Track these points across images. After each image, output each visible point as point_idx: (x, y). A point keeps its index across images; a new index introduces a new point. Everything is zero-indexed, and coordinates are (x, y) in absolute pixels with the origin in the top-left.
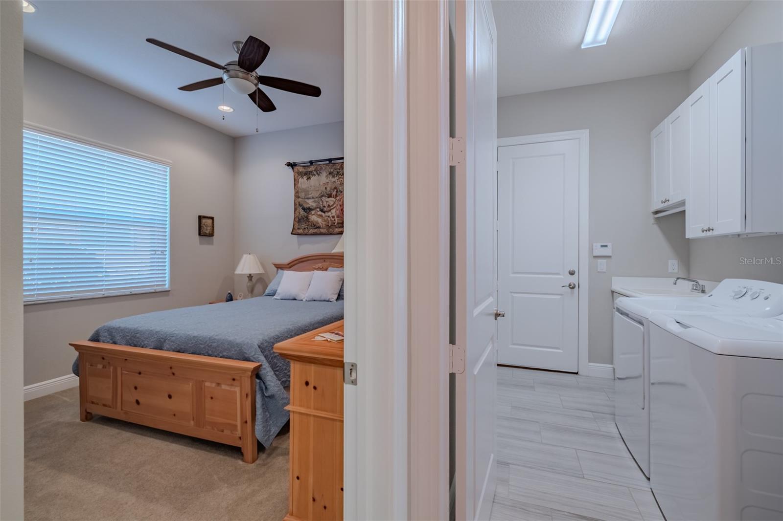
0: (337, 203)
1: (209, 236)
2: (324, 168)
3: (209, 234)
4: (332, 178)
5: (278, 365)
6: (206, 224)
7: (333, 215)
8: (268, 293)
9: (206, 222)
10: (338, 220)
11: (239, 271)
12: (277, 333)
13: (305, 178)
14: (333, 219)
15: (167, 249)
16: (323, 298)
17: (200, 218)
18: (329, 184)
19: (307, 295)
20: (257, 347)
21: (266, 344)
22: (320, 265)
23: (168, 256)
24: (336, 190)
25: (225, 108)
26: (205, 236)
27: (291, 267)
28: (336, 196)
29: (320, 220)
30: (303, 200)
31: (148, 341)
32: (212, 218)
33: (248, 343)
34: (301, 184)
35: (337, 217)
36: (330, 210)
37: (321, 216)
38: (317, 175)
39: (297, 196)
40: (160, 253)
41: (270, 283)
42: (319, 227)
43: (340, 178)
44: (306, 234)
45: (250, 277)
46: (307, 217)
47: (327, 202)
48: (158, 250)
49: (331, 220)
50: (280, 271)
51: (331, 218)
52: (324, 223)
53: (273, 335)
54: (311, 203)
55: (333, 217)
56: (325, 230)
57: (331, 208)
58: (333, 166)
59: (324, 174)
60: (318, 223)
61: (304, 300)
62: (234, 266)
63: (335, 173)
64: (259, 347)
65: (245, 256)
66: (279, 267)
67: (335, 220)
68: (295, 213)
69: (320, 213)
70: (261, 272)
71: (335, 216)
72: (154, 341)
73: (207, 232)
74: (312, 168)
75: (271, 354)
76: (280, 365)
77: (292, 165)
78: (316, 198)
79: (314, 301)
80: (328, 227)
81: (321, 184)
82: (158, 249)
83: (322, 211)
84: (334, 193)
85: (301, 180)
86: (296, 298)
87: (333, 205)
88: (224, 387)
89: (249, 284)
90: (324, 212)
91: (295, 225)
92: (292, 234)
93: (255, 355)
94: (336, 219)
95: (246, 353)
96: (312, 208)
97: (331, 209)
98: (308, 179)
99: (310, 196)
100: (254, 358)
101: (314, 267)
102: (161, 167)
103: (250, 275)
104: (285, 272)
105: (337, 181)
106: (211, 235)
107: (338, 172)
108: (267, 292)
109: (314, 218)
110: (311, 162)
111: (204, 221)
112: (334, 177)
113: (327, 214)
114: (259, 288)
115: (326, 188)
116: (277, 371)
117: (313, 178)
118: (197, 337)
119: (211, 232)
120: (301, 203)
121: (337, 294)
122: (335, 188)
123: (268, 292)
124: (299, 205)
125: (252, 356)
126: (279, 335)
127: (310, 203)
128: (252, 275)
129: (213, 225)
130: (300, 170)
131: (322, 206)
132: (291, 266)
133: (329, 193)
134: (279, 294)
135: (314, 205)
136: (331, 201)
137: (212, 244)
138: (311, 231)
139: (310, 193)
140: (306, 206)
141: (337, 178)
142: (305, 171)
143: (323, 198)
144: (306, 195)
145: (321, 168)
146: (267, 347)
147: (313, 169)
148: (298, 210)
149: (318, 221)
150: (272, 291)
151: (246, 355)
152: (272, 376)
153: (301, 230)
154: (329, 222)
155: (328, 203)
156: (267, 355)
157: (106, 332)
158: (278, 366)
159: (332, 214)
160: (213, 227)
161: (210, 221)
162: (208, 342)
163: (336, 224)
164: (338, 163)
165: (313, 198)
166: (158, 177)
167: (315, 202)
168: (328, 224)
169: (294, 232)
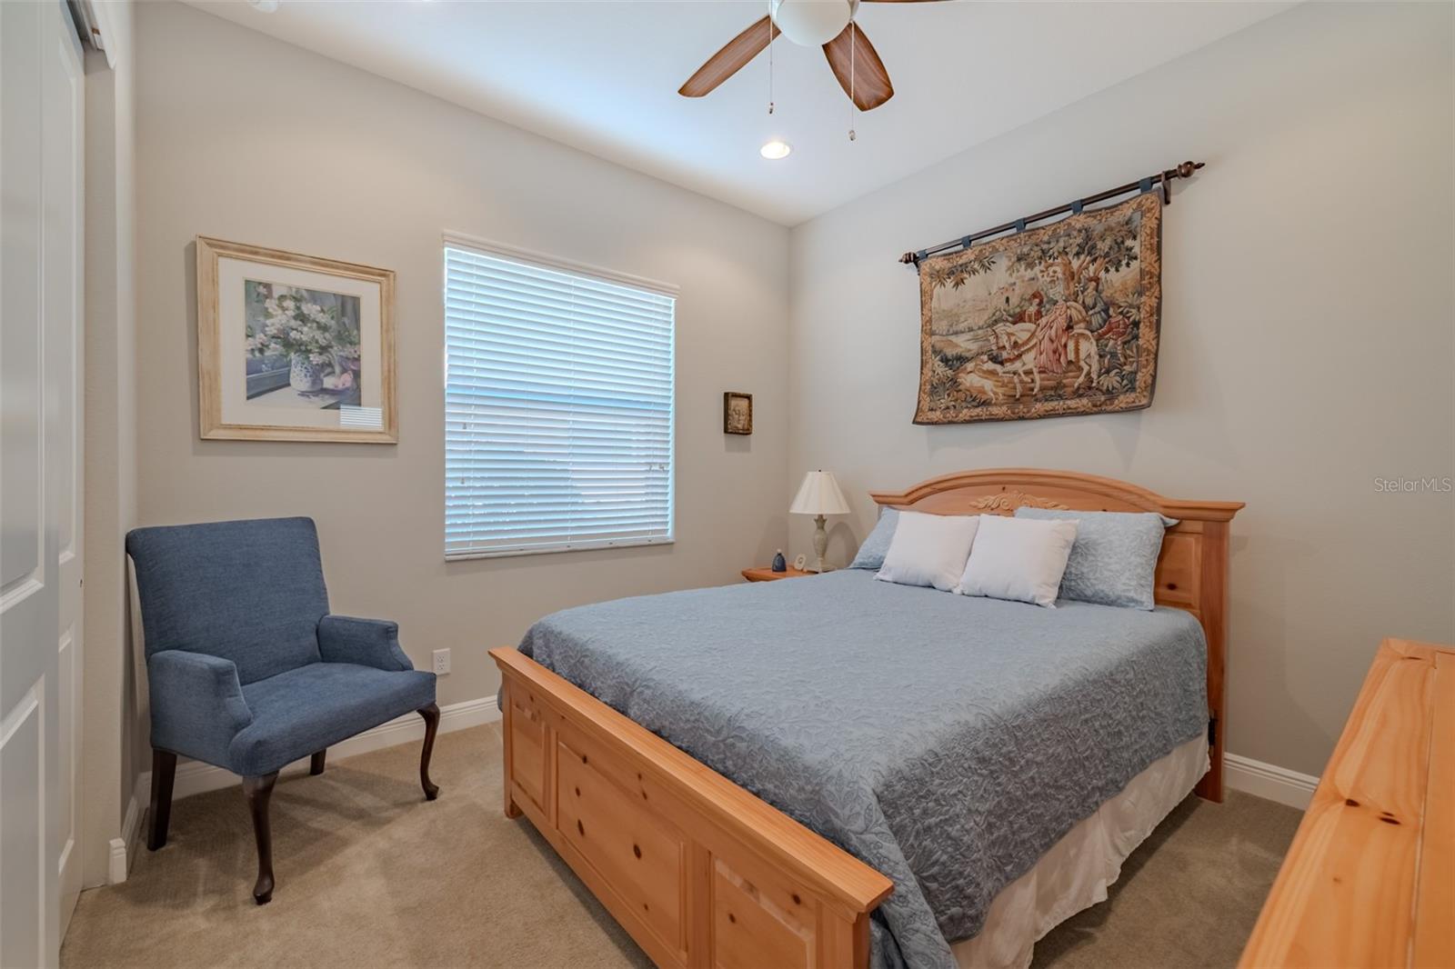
0: (1039, 334)
1: (743, 434)
2: (1001, 249)
3: (743, 430)
4: (1026, 270)
5: (934, 858)
6: (737, 408)
7: (1026, 368)
8: (861, 564)
9: (737, 405)
10: (1042, 379)
11: (798, 507)
12: (932, 743)
13: (950, 283)
14: (1027, 379)
15: (671, 460)
16: (1012, 594)
17: (727, 397)
18: (1017, 288)
19: (963, 579)
20: (874, 800)
21: (898, 787)
22: (991, 500)
23: (671, 475)
24: (1037, 301)
25: (775, 150)
26: (735, 433)
27: (912, 502)
28: (1039, 315)
29: (988, 385)
30: (944, 338)
31: (602, 683)
32: (749, 397)
33: (840, 774)
34: (939, 299)
35: (1040, 372)
36: (1019, 356)
37: (993, 373)
38: (982, 272)
39: (927, 330)
40: (657, 468)
41: (865, 539)
42: (986, 403)
43: (1051, 265)
44: (950, 423)
45: (821, 520)
46: (954, 381)
47: (1009, 335)
48: (655, 464)
49: (1021, 382)
50: (886, 511)
51: (1023, 375)
52: (1000, 391)
53: (919, 750)
54: (964, 344)
55: (1029, 373)
56: (1005, 408)
57: (1022, 349)
58: (1030, 237)
59: (1002, 263)
60: (984, 393)
61: (957, 591)
62: (788, 498)
63: (1036, 253)
64: (879, 798)
65: (810, 474)
66: (885, 501)
67: (1033, 381)
68: (922, 373)
69: (990, 366)
70: (844, 512)
71: (1035, 370)
72: (614, 685)
73: (740, 426)
74: (969, 255)
75: (915, 822)
76: (945, 857)
77: (913, 259)
78: (979, 328)
79: (986, 596)
80: (1013, 400)
81: (993, 292)
82: (655, 461)
83: (994, 359)
84: (1032, 309)
85: (938, 290)
86: (935, 586)
87: (1029, 340)
88: (766, 904)
89: (817, 537)
90: (1002, 363)
91: (922, 403)
92: (914, 422)
93: (866, 830)
94: (1037, 377)
95: (837, 815)
96: (968, 355)
97: (1023, 352)
98: (957, 285)
99: (961, 326)
100: (864, 842)
101: (974, 503)
102: (660, 299)
103: (821, 516)
104: (901, 512)
105: (1040, 275)
106: (747, 432)
107: (1043, 251)
108: (858, 559)
109: (972, 380)
110: (967, 242)
111: (733, 403)
112: (1031, 266)
113: (1009, 367)
114: (837, 547)
115: (1008, 300)
116: (934, 878)
117: (970, 281)
118: (698, 705)
119: (746, 427)
120: (938, 346)
121: (1054, 584)
122: (1034, 296)
123: (861, 560)
124: (934, 352)
125: (856, 833)
126: (938, 750)
127: (962, 345)
128: (824, 518)
129: (751, 411)
130: (937, 267)
131: (994, 348)
132: (912, 499)
133: (1018, 310)
134: (890, 570)
135: (974, 347)
136: (1022, 331)
137: (747, 449)
138: (965, 414)
139: (962, 319)
140: (950, 352)
141: (1042, 267)
142: (950, 265)
143: (1000, 328)
144: (951, 326)
145: (996, 250)
146: (902, 796)
147: (972, 257)
148: (929, 366)
149: (983, 387)
150: (871, 560)
151: (837, 823)
152: (930, 939)
153: (938, 413)
154: (1015, 388)
155: (1013, 339)
156: (904, 827)
157: (541, 638)
158: (934, 864)
159: (1024, 364)
160: (750, 415)
161: (745, 403)
162: (725, 733)
163: (1036, 390)
164: (1043, 228)
165: (971, 330)
166: (656, 320)
167: (975, 339)
168: (1013, 393)
169: (919, 420)
